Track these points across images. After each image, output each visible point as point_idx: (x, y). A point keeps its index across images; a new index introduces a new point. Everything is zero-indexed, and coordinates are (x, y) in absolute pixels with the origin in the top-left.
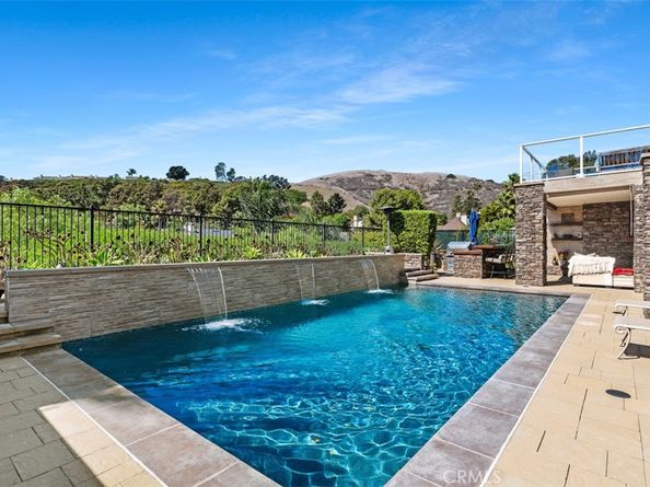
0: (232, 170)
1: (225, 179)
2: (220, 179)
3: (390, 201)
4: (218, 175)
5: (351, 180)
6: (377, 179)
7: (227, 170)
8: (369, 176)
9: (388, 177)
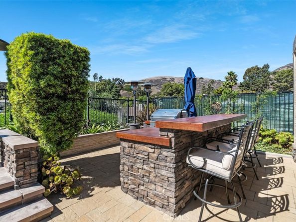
0: (101, 76)
1: (97, 81)
2: (96, 81)
3: (170, 89)
4: (95, 79)
5: (156, 81)
6: (168, 80)
7: (99, 76)
8: (164, 79)
9: (173, 79)
